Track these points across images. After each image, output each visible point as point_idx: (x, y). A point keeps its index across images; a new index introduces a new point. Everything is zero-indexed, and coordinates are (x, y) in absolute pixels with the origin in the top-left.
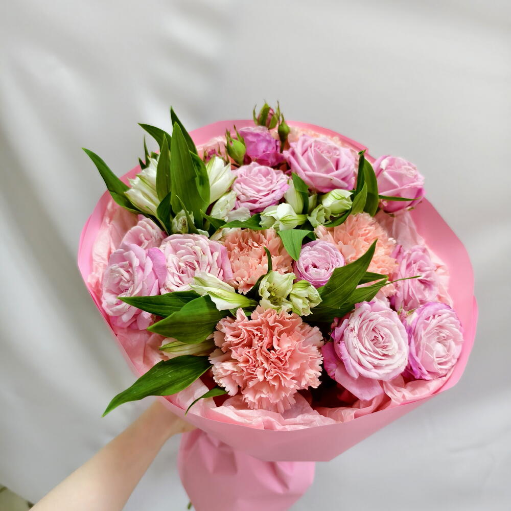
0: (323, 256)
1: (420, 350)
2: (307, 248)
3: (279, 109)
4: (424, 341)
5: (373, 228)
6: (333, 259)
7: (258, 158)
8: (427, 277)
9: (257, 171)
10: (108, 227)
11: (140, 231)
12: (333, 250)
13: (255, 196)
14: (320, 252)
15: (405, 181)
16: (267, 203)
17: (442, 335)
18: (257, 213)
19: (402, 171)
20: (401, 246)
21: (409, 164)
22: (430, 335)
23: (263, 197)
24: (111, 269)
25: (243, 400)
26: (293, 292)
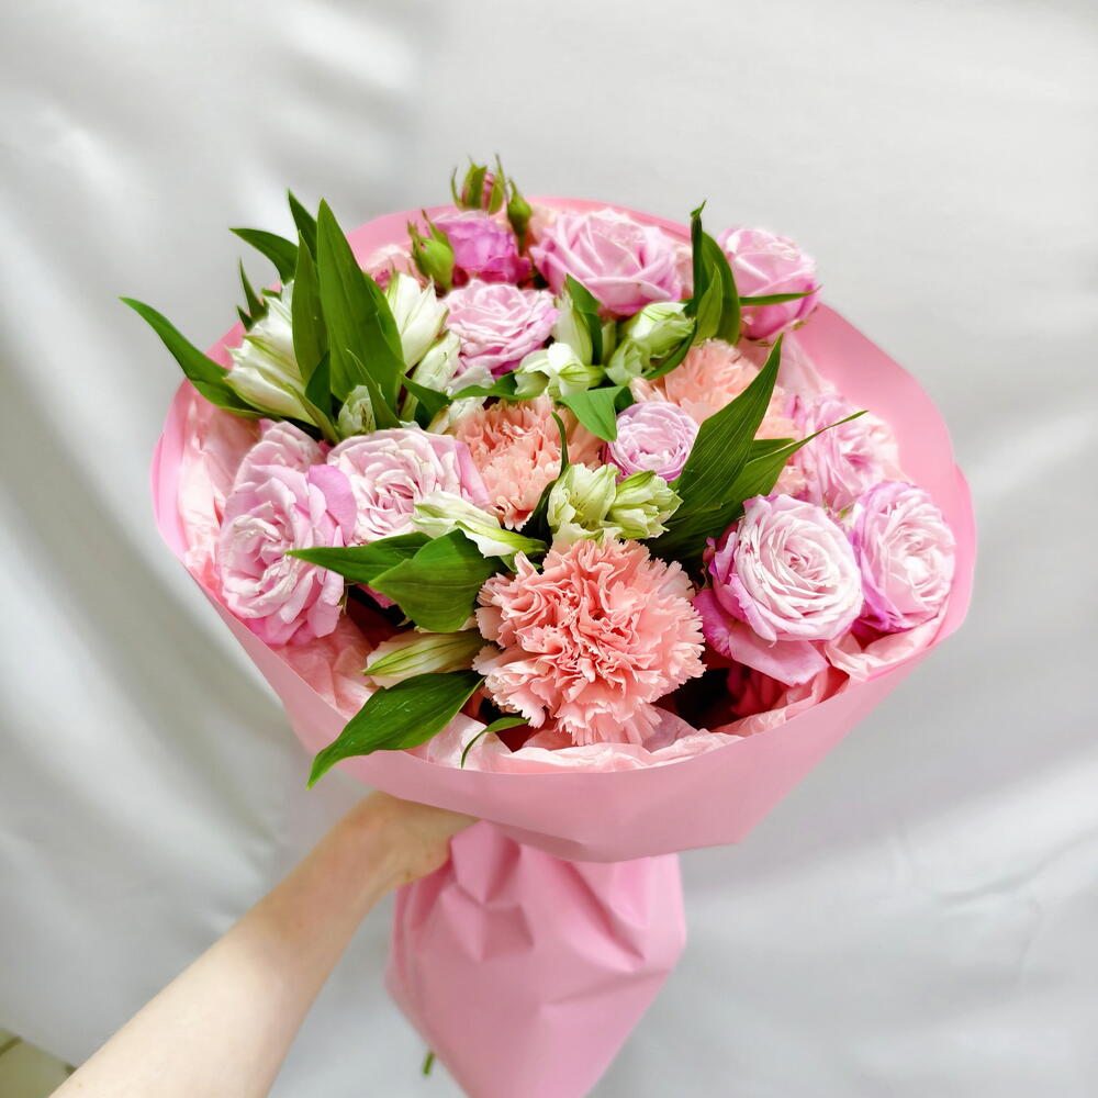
0: (658, 429)
1: (881, 571)
2: (624, 418)
3: (500, 170)
4: (885, 553)
5: (738, 366)
7: (480, 270)
8: (857, 448)
9: (485, 295)
10: (200, 455)
11: (272, 451)
12: (675, 415)
13: (496, 339)
14: (651, 422)
15: (779, 269)
16: (522, 350)
17: (915, 539)
18: (505, 372)
19: (771, 252)
20: (797, 398)
21: (780, 240)
22: (893, 541)
23: (512, 339)
24: (235, 526)
25: (561, 730)
26: (619, 501)
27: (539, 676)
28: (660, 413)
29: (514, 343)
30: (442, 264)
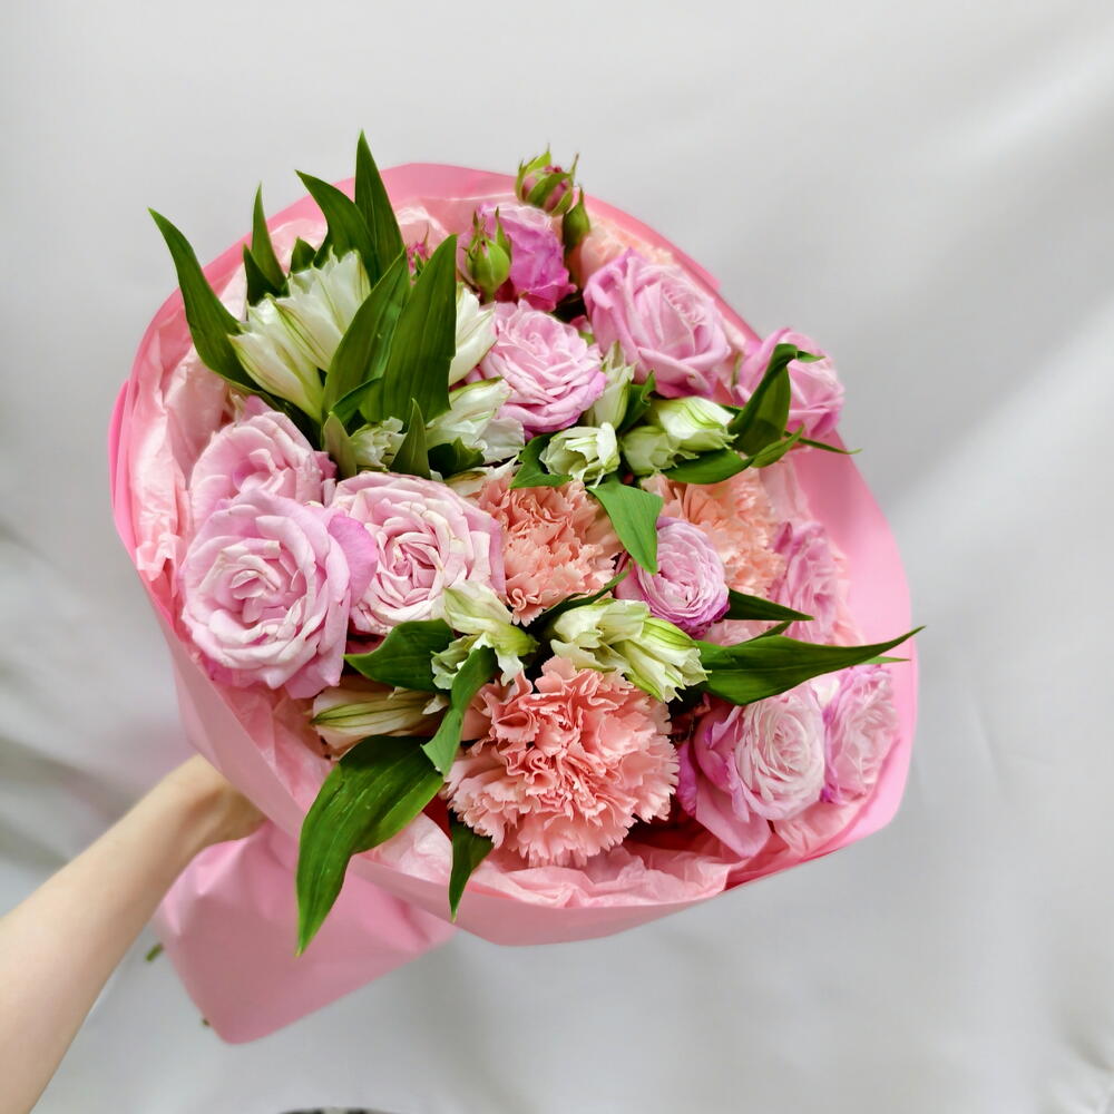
0: (684, 556)
1: (840, 751)
6: (704, 565)
7: (530, 291)
8: (824, 587)
9: (527, 324)
10: (163, 415)
11: (257, 442)
12: (703, 546)
13: (540, 395)
14: (678, 546)
15: (817, 395)
16: (563, 417)
18: (540, 438)
20: (790, 524)
23: (555, 400)
25: (523, 855)
26: (644, 642)
27: (517, 802)
28: (687, 538)
29: (557, 406)
30: (499, 275)
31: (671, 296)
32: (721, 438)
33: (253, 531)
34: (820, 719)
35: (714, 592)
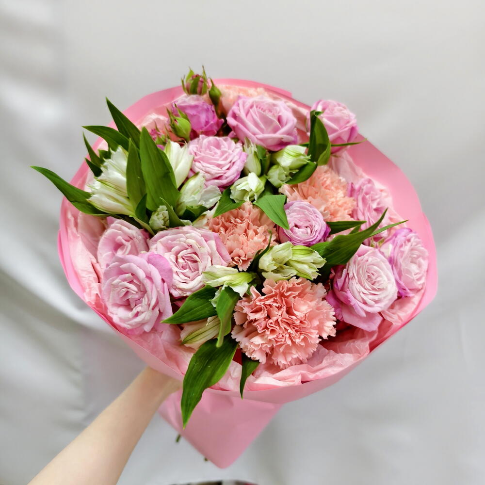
0: (303, 216)
1: (402, 275)
2: (287, 211)
3: (205, 73)
4: (403, 266)
5: (328, 175)
6: (312, 216)
7: (203, 130)
8: (379, 204)
9: (207, 144)
11: (116, 235)
12: (309, 208)
13: (220, 172)
14: (298, 212)
15: (342, 123)
16: (231, 178)
18: (226, 189)
19: (337, 114)
20: (352, 184)
21: (339, 105)
23: (227, 171)
24: (112, 284)
25: (276, 364)
27: (265, 343)
28: (302, 208)
29: (229, 173)
30: (186, 130)
31: (262, 109)
32: (305, 159)
33: (121, 272)
34: (388, 263)
35: (320, 226)
